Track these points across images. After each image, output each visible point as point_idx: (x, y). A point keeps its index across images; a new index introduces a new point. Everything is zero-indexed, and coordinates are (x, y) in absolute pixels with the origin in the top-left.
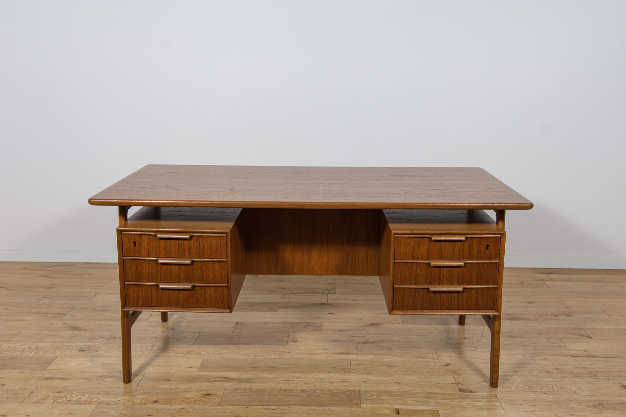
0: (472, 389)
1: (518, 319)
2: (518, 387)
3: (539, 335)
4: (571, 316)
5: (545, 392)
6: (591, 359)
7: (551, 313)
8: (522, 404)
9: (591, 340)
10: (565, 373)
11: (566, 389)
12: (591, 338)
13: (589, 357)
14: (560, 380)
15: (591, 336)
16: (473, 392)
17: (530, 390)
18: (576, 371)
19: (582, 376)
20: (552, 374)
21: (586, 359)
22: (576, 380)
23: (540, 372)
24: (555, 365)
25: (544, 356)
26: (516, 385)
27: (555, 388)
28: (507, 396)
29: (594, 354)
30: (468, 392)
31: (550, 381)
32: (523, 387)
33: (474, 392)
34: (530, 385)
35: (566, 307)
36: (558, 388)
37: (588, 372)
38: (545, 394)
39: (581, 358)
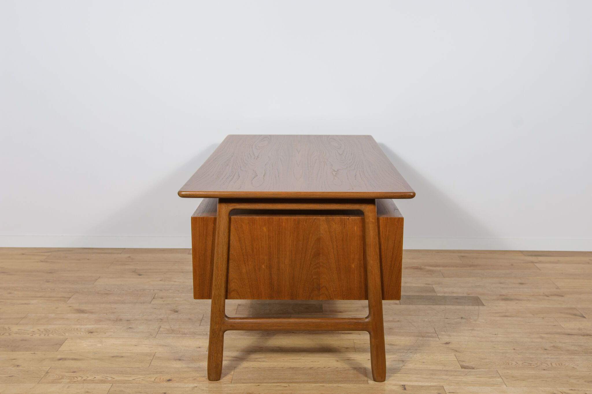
0: (474, 366)
1: (511, 300)
2: (517, 363)
3: (533, 315)
4: (562, 296)
5: (545, 369)
6: (586, 337)
7: (543, 293)
8: (523, 380)
9: (585, 319)
10: (562, 351)
11: (564, 365)
12: (584, 317)
13: (584, 335)
14: (558, 357)
15: (584, 316)
16: (474, 369)
17: (530, 367)
18: (572, 348)
19: (578, 353)
20: (549, 351)
21: (582, 337)
22: (573, 357)
23: (537, 349)
24: (551, 343)
25: (541, 335)
26: (516, 362)
27: (554, 365)
28: (508, 373)
29: (588, 332)
30: (470, 368)
31: (548, 358)
32: (523, 363)
33: (476, 369)
34: (529, 362)
35: (557, 288)
36: (556, 365)
37: (584, 349)
38: (544, 370)
39: (576, 336)
